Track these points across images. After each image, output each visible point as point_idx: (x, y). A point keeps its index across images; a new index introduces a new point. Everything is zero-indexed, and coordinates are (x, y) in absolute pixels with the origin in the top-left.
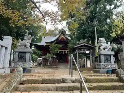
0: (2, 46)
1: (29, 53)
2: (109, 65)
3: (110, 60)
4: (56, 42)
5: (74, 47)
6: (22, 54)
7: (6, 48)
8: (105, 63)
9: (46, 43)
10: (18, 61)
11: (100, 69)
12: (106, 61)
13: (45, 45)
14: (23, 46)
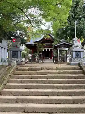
0: (2, 48)
1: (20, 52)
2: (79, 59)
3: (79, 55)
4: (42, 41)
5: (56, 46)
6: (15, 52)
7: (5, 49)
8: (75, 57)
9: (34, 42)
10: (13, 57)
11: (72, 62)
12: (76, 56)
13: (33, 44)
14: (15, 46)
